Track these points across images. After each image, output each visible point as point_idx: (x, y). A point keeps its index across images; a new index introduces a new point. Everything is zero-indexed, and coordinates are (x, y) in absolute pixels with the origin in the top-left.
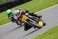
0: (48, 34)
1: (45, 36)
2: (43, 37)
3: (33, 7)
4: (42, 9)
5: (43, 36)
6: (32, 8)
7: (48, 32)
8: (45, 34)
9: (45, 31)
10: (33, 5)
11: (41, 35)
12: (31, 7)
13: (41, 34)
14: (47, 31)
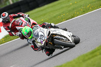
0: (98, 54)
1: (93, 57)
2: (89, 59)
3: (72, 7)
4: (88, 10)
5: (90, 56)
6: (70, 8)
7: (99, 50)
8: (93, 52)
9: (93, 49)
10: (73, 4)
11: (87, 55)
12: (69, 6)
14: (97, 47)
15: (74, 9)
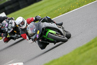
0: (93, 46)
4: (83, 4)
11: (82, 48)
13: (81, 46)
15: (69, 3)
